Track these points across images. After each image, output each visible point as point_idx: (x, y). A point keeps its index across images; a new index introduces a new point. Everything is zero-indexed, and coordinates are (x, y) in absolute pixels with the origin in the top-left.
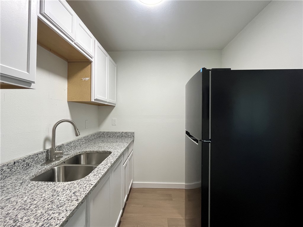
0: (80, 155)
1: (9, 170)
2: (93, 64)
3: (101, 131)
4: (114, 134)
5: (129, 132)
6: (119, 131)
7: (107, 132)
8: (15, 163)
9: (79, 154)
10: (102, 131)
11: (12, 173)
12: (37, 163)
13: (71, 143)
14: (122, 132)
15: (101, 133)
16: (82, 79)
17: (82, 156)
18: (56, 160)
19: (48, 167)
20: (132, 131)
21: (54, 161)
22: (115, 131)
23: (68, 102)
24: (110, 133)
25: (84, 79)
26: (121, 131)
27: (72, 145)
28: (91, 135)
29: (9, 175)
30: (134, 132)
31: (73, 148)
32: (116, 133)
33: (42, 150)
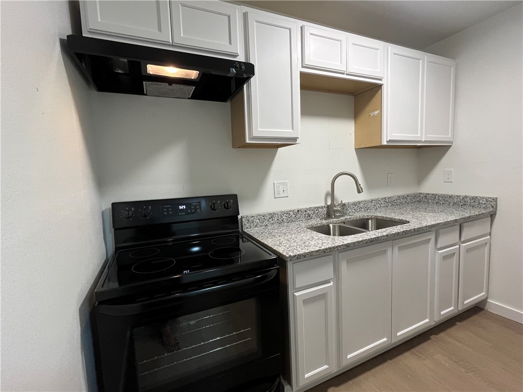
0: (368, 219)
1: (294, 216)
2: (384, 88)
3: (421, 192)
4: (446, 199)
5: (483, 198)
6: (458, 194)
7: (433, 195)
8: (298, 211)
9: (367, 217)
10: (425, 192)
11: (297, 219)
12: (317, 216)
13: (359, 202)
14: (465, 196)
15: (422, 196)
16: (370, 115)
17: (370, 221)
18: (336, 217)
19: (324, 222)
20: (489, 196)
21: (333, 218)
22: (450, 194)
23: (355, 149)
24: (439, 196)
25: (372, 114)
26: (463, 194)
27: (362, 205)
28: (399, 197)
29: (294, 220)
30: (495, 196)
31: (363, 210)
32: (450, 197)
33: (323, 204)
